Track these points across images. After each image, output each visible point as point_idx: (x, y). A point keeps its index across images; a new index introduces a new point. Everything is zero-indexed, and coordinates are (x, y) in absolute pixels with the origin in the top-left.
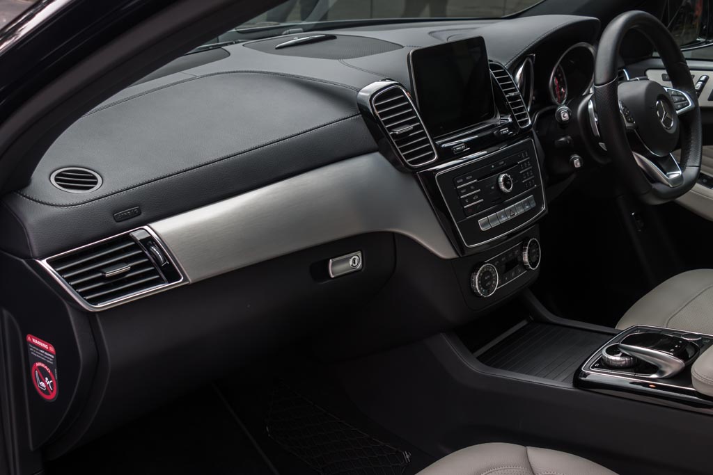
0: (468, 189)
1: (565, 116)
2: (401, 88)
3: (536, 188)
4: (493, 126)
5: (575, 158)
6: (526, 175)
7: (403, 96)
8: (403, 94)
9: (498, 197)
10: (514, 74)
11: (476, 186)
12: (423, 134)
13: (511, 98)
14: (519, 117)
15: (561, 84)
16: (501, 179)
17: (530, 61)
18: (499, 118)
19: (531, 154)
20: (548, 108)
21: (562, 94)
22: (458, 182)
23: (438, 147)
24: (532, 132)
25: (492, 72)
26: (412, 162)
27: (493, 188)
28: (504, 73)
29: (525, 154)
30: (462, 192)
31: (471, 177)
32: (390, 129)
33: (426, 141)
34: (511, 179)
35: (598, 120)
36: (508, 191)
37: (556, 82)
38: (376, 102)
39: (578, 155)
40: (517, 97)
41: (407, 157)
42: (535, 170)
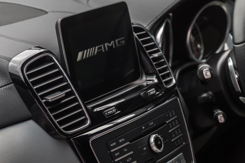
0: (121, 151)
1: (207, 74)
2: (51, 55)
3: (185, 145)
4: (140, 88)
5: (219, 114)
6: (175, 133)
7: (53, 63)
8: (54, 61)
9: (150, 158)
10: (155, 35)
11: (129, 148)
12: (75, 100)
13: (155, 59)
14: (164, 77)
15: (197, 41)
16: (152, 140)
17: (169, 21)
18: (144, 78)
19: (178, 113)
20: (187, 65)
21: (198, 50)
22: (112, 145)
23: (90, 112)
24: (176, 91)
25: (135, 35)
26: (66, 129)
27: (145, 149)
28: (146, 35)
29: (172, 114)
30: (116, 155)
31: (124, 140)
32: (43, 97)
33: (79, 107)
34: (162, 139)
35: (239, 77)
36: (159, 151)
37: (193, 39)
38: (27, 71)
39: (221, 110)
40: (160, 58)
41: (61, 123)
42: (182, 128)
